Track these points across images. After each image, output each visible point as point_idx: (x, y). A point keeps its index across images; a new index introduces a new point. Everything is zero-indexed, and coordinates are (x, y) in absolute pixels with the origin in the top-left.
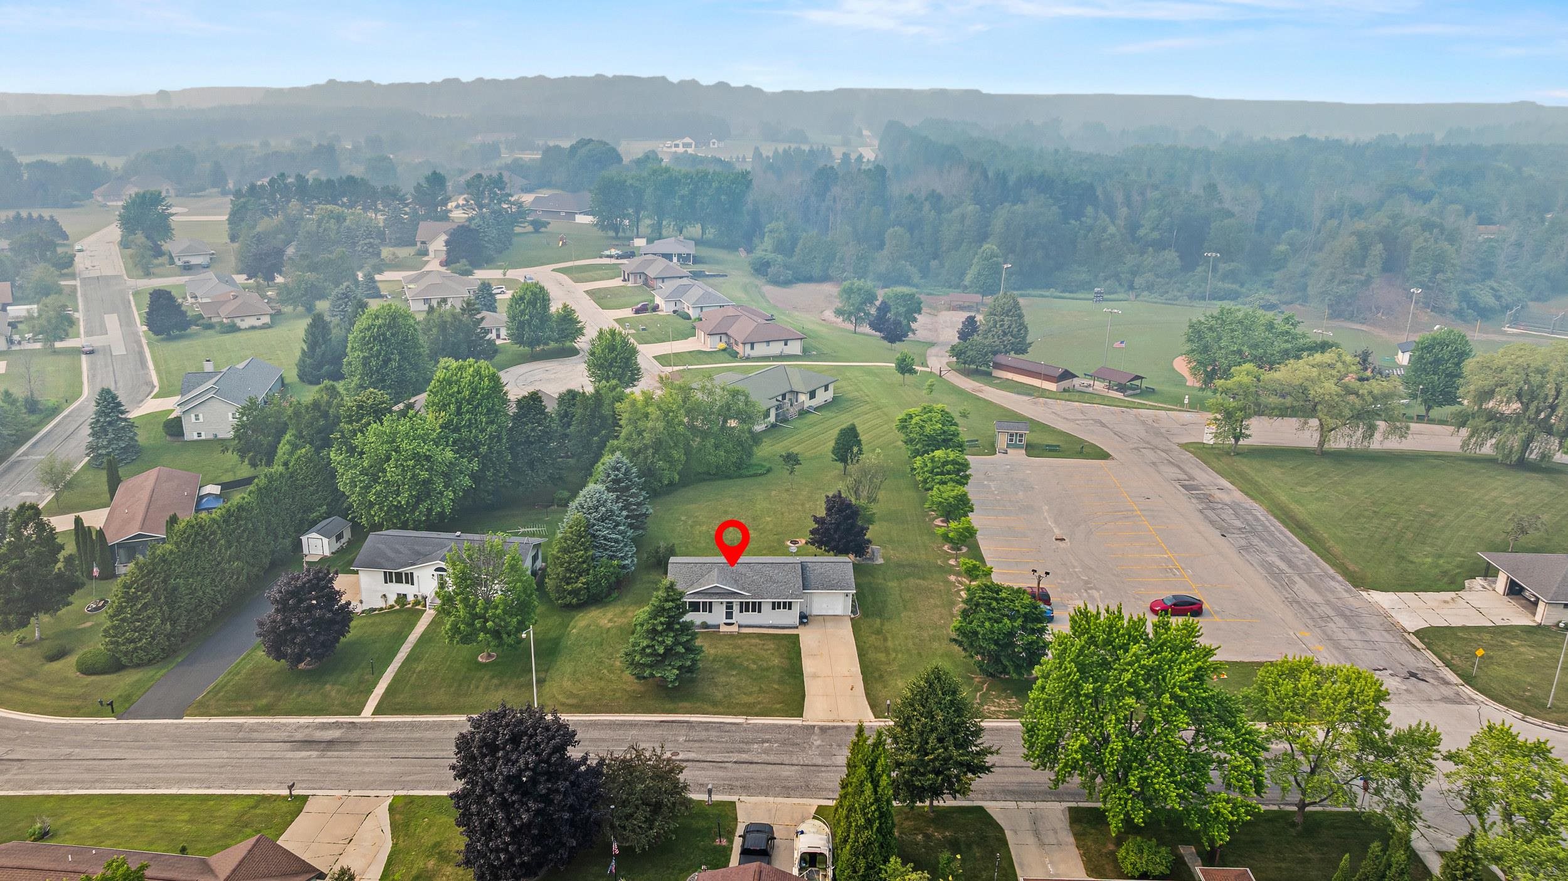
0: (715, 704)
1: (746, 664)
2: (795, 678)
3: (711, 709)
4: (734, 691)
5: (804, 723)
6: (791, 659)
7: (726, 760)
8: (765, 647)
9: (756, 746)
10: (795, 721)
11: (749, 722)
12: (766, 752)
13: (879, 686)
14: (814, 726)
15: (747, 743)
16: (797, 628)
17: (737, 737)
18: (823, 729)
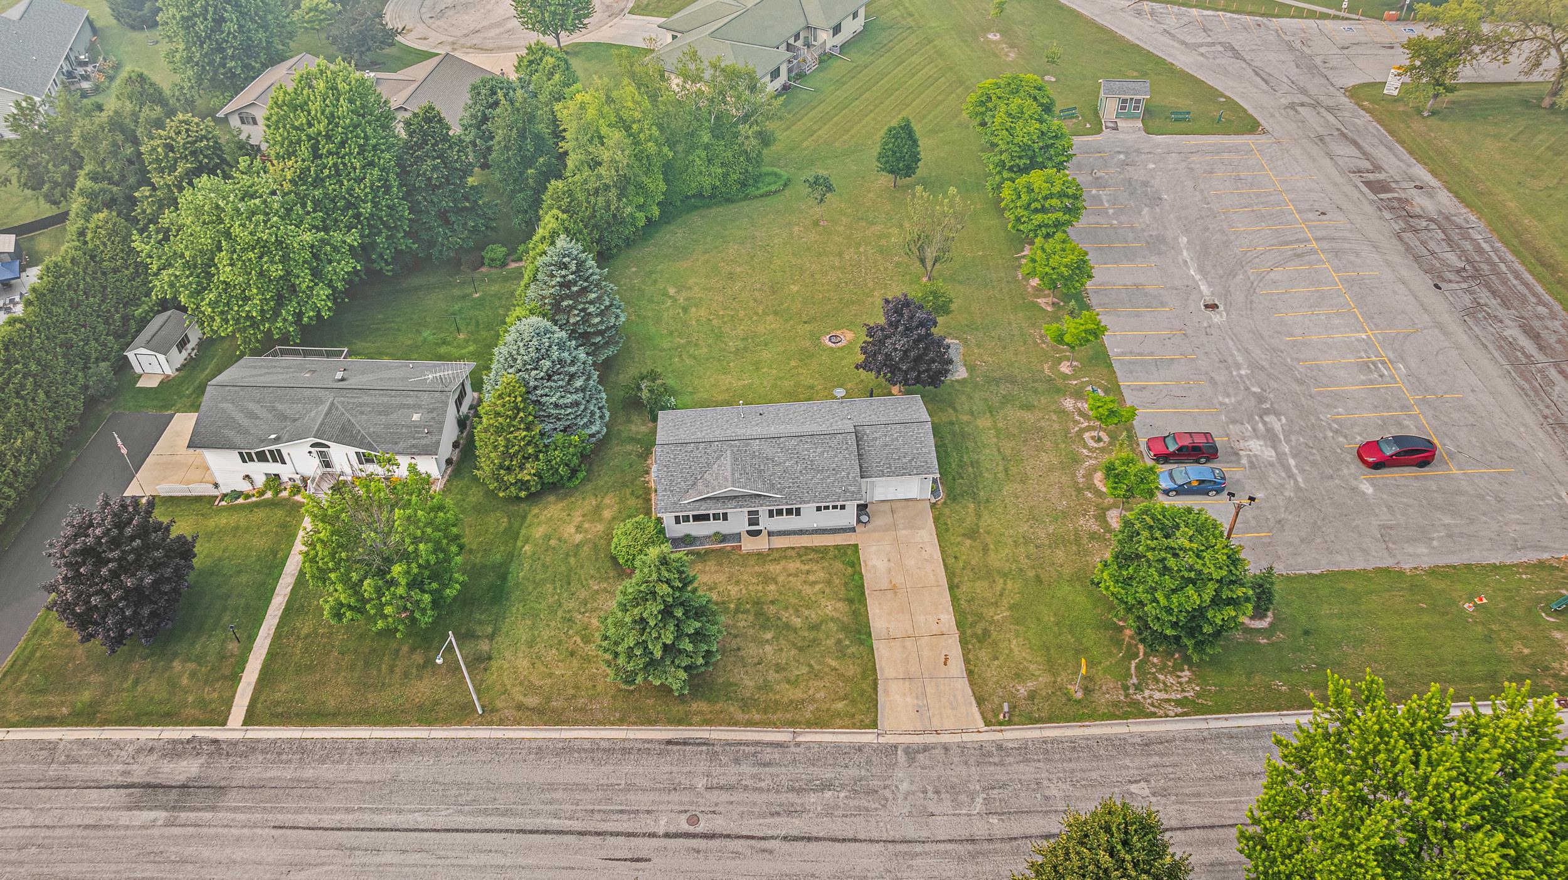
0: (746, 704)
1: (785, 615)
2: (861, 642)
3: (740, 716)
4: (772, 676)
5: (881, 740)
6: (851, 601)
7: (770, 833)
8: (812, 578)
9: (813, 798)
10: (867, 737)
11: (799, 739)
12: (829, 811)
13: (984, 654)
14: (895, 747)
15: (799, 791)
16: (853, 530)
17: (784, 774)
18: (911, 752)
